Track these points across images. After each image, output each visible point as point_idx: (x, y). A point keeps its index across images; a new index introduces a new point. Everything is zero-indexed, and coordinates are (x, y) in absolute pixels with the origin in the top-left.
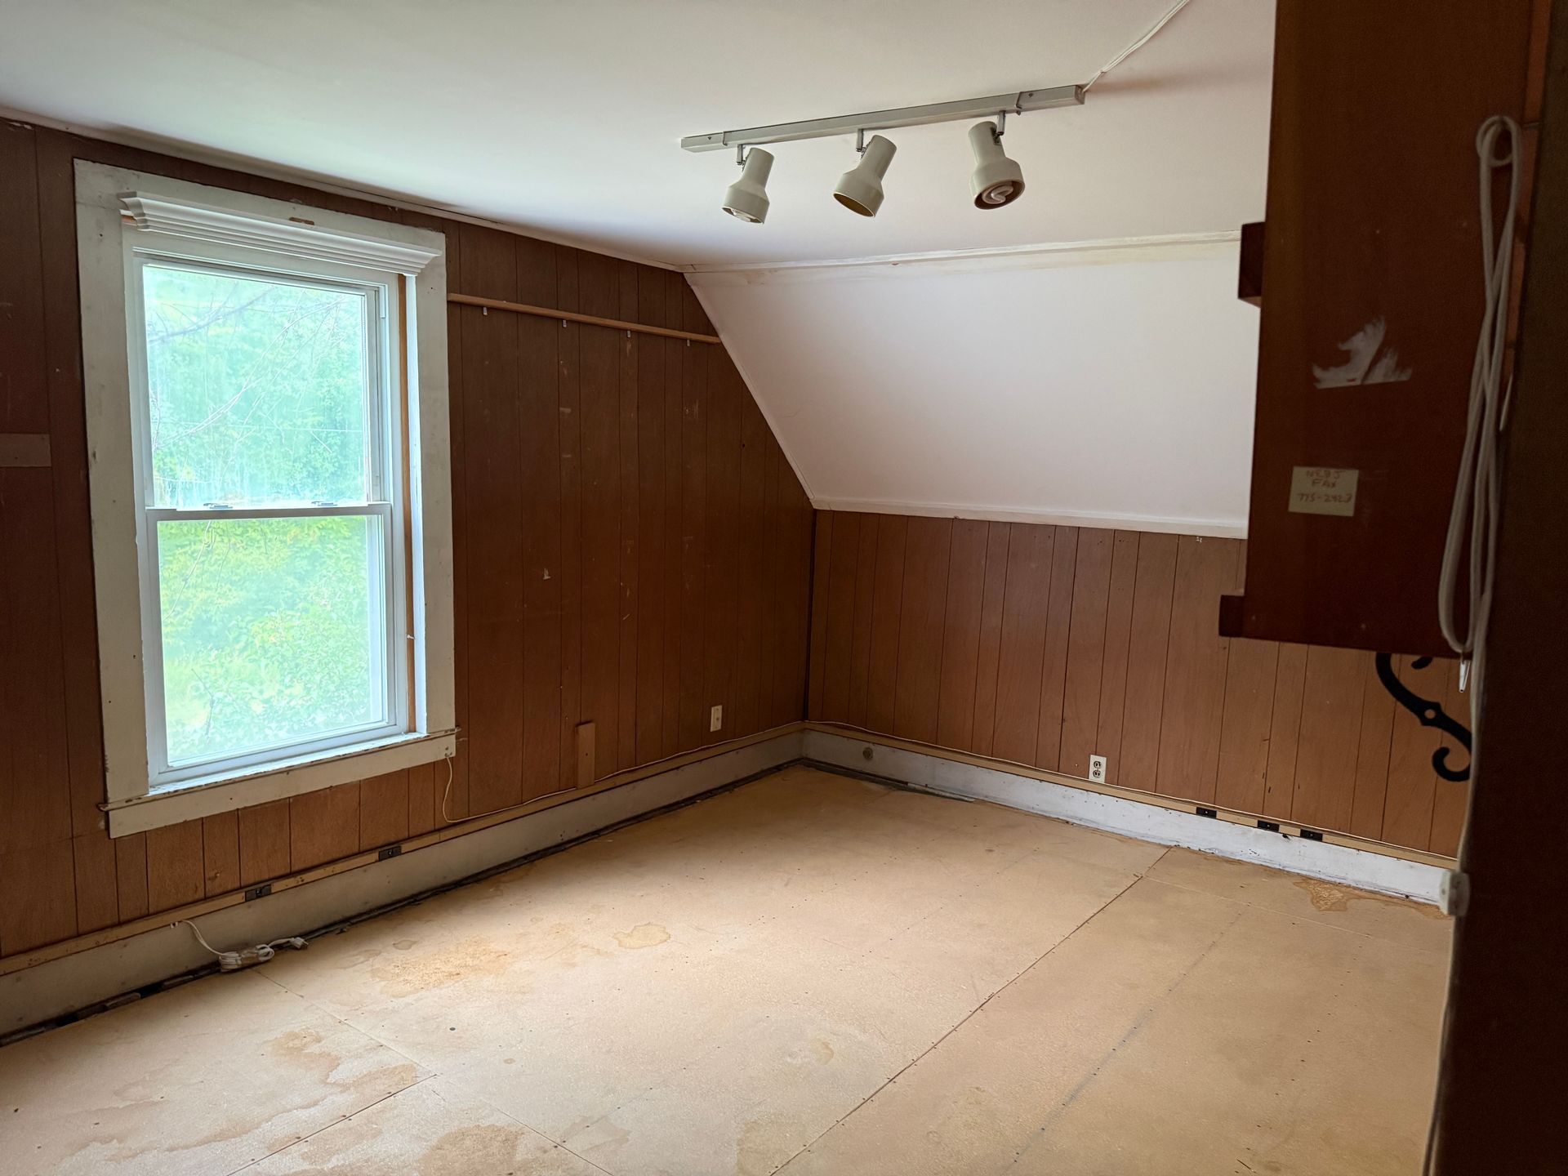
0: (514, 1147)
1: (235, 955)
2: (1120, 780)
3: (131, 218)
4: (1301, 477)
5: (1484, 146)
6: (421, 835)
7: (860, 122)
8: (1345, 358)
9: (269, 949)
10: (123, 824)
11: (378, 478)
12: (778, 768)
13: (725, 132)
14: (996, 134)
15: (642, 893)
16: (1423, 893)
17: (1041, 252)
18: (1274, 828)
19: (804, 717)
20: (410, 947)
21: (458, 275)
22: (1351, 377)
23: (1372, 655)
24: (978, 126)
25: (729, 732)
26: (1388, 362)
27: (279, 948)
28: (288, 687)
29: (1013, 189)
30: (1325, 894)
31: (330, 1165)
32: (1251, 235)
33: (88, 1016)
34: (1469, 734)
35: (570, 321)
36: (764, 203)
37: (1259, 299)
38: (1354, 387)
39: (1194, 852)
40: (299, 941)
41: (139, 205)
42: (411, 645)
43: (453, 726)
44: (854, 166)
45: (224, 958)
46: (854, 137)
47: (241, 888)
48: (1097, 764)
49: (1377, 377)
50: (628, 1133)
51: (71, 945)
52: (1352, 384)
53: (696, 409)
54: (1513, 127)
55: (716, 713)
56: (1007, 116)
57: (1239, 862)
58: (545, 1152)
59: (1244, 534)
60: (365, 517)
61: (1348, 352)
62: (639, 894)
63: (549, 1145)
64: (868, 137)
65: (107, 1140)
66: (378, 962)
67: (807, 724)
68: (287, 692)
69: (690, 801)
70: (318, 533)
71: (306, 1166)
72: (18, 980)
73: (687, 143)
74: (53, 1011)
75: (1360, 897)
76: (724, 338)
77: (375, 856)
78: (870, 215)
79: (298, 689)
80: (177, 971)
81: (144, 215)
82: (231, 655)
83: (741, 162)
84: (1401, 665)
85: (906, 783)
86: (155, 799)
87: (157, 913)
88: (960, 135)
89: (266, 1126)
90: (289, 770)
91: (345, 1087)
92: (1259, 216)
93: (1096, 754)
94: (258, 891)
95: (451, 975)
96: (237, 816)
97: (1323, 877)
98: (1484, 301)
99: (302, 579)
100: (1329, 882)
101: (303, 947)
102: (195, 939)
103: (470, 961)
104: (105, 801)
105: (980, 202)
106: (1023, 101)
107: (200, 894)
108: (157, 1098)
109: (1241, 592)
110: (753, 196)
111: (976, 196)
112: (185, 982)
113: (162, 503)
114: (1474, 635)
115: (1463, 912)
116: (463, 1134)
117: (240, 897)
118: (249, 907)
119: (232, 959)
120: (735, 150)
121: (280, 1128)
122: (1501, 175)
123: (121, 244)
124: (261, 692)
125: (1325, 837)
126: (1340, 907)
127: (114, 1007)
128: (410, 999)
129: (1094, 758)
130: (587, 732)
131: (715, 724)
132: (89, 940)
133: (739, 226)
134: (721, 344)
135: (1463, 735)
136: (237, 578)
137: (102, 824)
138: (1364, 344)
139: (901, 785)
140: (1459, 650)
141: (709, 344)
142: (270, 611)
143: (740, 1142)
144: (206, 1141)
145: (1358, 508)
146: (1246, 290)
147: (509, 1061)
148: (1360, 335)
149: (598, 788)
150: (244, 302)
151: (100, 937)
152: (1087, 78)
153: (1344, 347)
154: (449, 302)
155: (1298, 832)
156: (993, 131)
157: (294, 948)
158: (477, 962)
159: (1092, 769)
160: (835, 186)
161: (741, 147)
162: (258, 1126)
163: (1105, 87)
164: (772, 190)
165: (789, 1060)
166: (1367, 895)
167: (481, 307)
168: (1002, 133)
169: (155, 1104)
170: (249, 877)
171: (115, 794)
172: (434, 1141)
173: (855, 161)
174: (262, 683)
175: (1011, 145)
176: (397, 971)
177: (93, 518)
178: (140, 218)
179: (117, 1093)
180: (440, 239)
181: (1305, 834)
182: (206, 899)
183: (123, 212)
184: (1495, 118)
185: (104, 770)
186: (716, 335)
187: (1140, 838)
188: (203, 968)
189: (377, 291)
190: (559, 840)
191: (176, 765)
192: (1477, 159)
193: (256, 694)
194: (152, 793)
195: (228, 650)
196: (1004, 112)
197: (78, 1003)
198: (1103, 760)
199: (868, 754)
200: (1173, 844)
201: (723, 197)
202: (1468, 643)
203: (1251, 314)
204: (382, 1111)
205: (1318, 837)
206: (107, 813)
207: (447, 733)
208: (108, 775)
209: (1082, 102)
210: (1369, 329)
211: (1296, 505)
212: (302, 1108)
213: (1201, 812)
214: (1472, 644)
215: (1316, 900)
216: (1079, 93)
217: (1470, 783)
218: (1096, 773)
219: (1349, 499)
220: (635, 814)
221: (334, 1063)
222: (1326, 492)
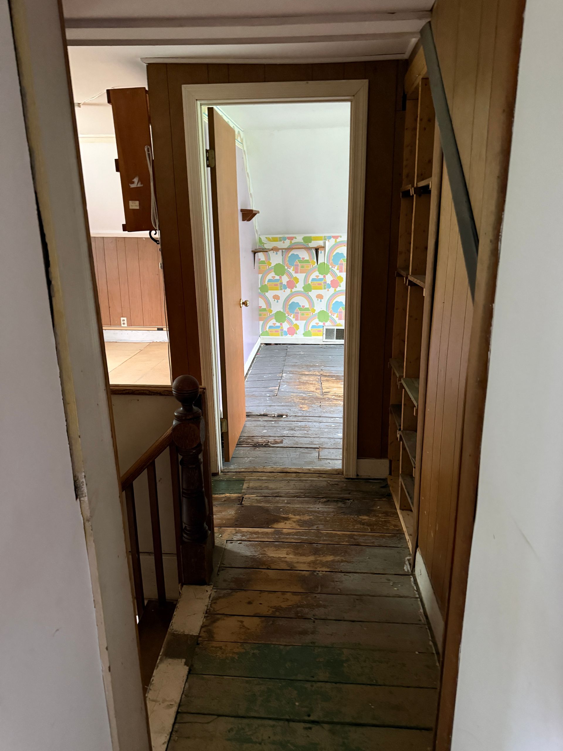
2: (132, 324)
4: (130, 202)
5: (146, 149)
8: (133, 183)
26: (139, 183)
32: (116, 161)
34: (159, 242)
37: (119, 172)
39: (158, 342)
48: (124, 320)
54: (149, 147)
92: (117, 158)
93: (123, 317)
109: (125, 223)
114: (157, 226)
122: (149, 155)
129: (122, 319)
138: (136, 180)
145: (140, 207)
146: (117, 170)
153: (133, 181)
159: (122, 322)
184: (146, 146)
187: (141, 342)
200: (152, 341)
210: (136, 178)
211: (131, 208)
213: (159, 329)
214: (157, 228)
218: (124, 324)
219: (138, 206)
222: (134, 205)
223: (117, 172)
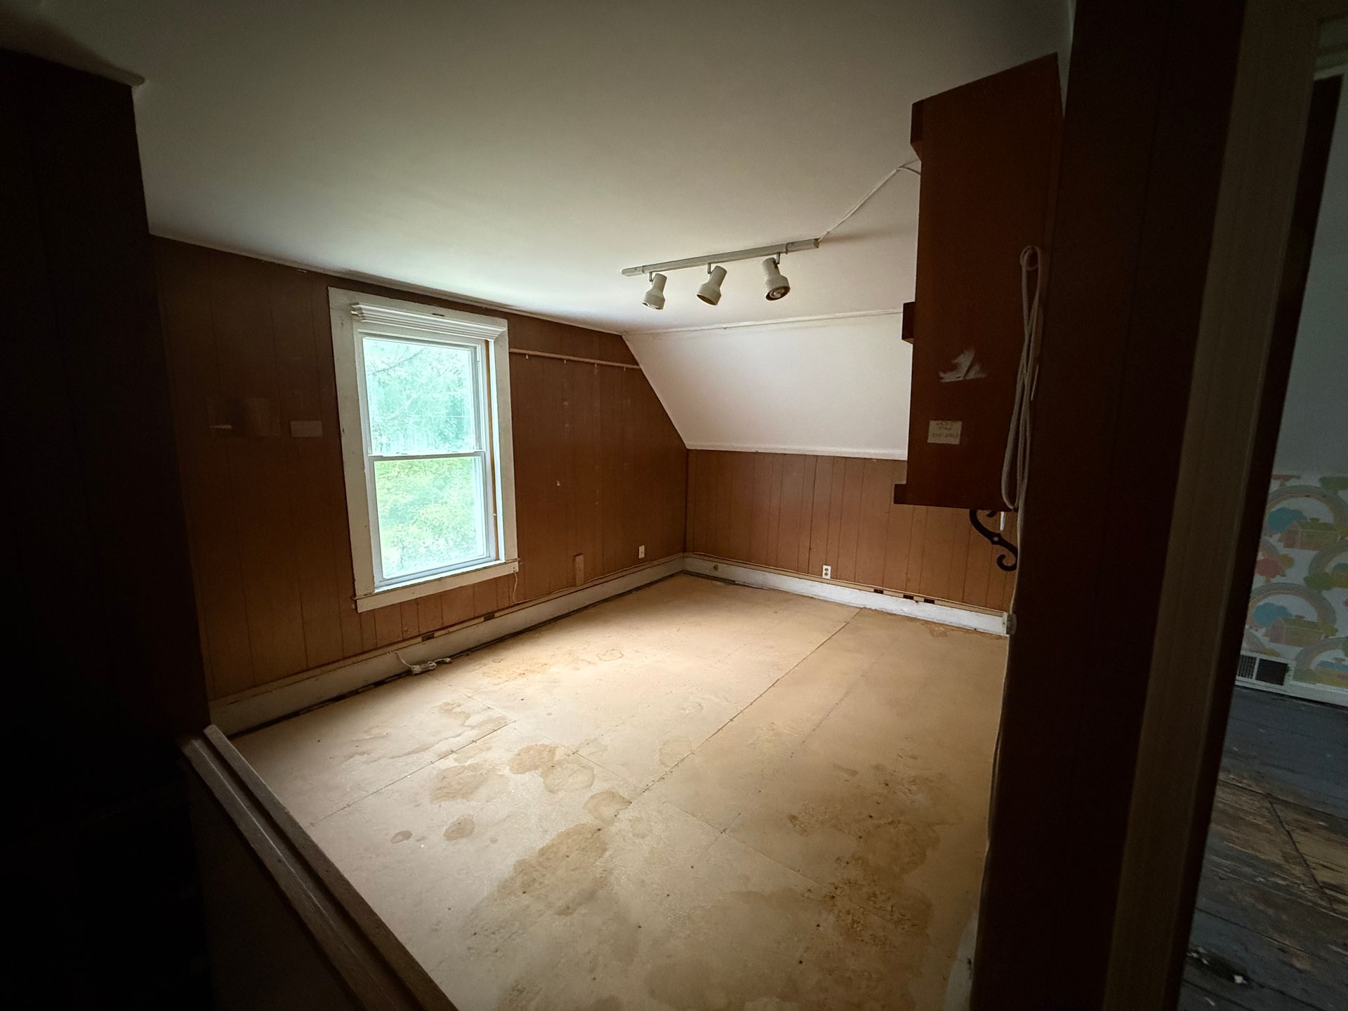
0: (554, 754)
1: (418, 667)
2: (837, 577)
3: (356, 315)
4: (933, 425)
5: (1024, 260)
6: (503, 609)
7: (708, 260)
8: (954, 368)
9: (434, 664)
10: (364, 606)
11: (478, 438)
12: (672, 576)
13: (643, 266)
14: (775, 264)
15: (609, 635)
16: (982, 627)
17: (800, 321)
18: (911, 598)
19: (684, 550)
20: (500, 662)
21: (514, 339)
22: (958, 376)
23: (967, 511)
24: (767, 260)
25: (649, 558)
26: (977, 368)
27: (438, 663)
28: (437, 540)
29: (785, 290)
30: (936, 629)
31: (468, 764)
32: (907, 307)
33: (351, 696)
34: (1017, 549)
35: (568, 360)
36: (663, 300)
37: (912, 339)
38: (959, 381)
39: (873, 610)
40: (448, 660)
41: (360, 309)
42: (496, 518)
43: (517, 557)
44: (706, 281)
45: (414, 668)
46: (706, 267)
47: (419, 635)
48: (827, 570)
49: (971, 376)
50: (607, 746)
51: (341, 663)
52: (960, 379)
53: (629, 401)
54: (1038, 250)
55: (642, 549)
56: (781, 255)
57: (895, 614)
58: (569, 756)
59: (905, 458)
60: (473, 458)
61: (956, 364)
62: (607, 636)
63: (571, 753)
64: (713, 266)
65: (362, 754)
66: (485, 669)
67: (686, 554)
68: (436, 543)
69: (630, 592)
70: (447, 466)
71: (456, 764)
72: (317, 680)
73: (624, 272)
74: (334, 694)
75: (953, 630)
76: (642, 366)
77: (482, 619)
78: (715, 304)
79: (442, 541)
80: (390, 675)
81: (363, 313)
82: (408, 525)
83: (651, 280)
84: (982, 515)
85: (734, 581)
86: (378, 594)
87: (382, 647)
88: (758, 265)
89: (436, 746)
90: (440, 579)
91: (473, 727)
92: (912, 299)
93: (826, 565)
94: (429, 637)
95: (520, 674)
96: (417, 601)
97: (935, 621)
98: (1024, 335)
99: (440, 488)
100: (938, 623)
101: (450, 663)
102: (399, 660)
103: (529, 668)
104: (355, 595)
105: (769, 297)
106: (789, 247)
107: (400, 639)
108: (385, 734)
109: (904, 482)
110: (658, 297)
111: (766, 294)
112: (393, 680)
113: (376, 453)
114: (1018, 501)
115: (1013, 632)
116: (529, 749)
117: (420, 639)
118: (425, 644)
119: (417, 669)
120: (648, 275)
121: (443, 747)
122: (1032, 276)
123: (352, 328)
124: (424, 543)
125: (936, 602)
126: (944, 634)
127: (390, 681)
128: (502, 686)
129: (825, 567)
130: (580, 559)
131: (642, 555)
132: (350, 661)
133: (651, 311)
134: (641, 369)
135: (1013, 550)
136: (409, 489)
137: (353, 606)
138: (965, 360)
139: (733, 583)
140: (1011, 508)
141: (634, 369)
142: (427, 504)
143: (660, 750)
144: (409, 753)
145: (961, 440)
146: (906, 336)
147: (550, 714)
148: (962, 356)
149: (585, 586)
150: (412, 355)
151: (354, 659)
152: (820, 234)
153: (954, 362)
154: (510, 353)
155: (923, 599)
156: (774, 262)
157: (446, 663)
158: (532, 668)
159: (824, 572)
160: (697, 291)
161: (651, 273)
162: (433, 745)
163: (830, 239)
164: (666, 293)
165: (682, 711)
166: (955, 629)
167: (525, 355)
168: (778, 263)
169: (383, 737)
170: (423, 630)
171: (360, 591)
172: (516, 752)
173: (707, 278)
174: (424, 539)
175: (784, 269)
176: (495, 673)
177: (344, 460)
178: (361, 315)
179: (366, 732)
180: (505, 322)
181: (927, 601)
182: (404, 640)
183: (353, 312)
184: (1029, 247)
185: (354, 580)
186: (638, 365)
187: (847, 604)
188: (403, 673)
189: (475, 348)
190: (567, 611)
191: (387, 578)
192: (1021, 267)
193: (422, 544)
194: (376, 591)
195: (406, 523)
196: (779, 253)
197: (346, 690)
198: (829, 568)
199: (716, 568)
200: (862, 607)
201: (643, 297)
202: (1016, 504)
203: (908, 348)
204: (491, 738)
205: (932, 602)
206: (356, 601)
207: (514, 561)
208: (355, 583)
209: (818, 247)
210: (967, 352)
211: (931, 440)
212: (453, 737)
213: (876, 591)
214: (1018, 504)
215: (932, 632)
216: (816, 243)
217: (1017, 571)
218: (826, 574)
219: (957, 436)
220: (605, 598)
221: (468, 716)
222: (946, 433)
223: (903, 341)
